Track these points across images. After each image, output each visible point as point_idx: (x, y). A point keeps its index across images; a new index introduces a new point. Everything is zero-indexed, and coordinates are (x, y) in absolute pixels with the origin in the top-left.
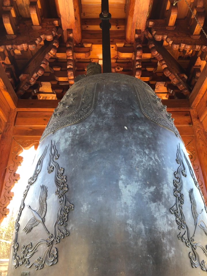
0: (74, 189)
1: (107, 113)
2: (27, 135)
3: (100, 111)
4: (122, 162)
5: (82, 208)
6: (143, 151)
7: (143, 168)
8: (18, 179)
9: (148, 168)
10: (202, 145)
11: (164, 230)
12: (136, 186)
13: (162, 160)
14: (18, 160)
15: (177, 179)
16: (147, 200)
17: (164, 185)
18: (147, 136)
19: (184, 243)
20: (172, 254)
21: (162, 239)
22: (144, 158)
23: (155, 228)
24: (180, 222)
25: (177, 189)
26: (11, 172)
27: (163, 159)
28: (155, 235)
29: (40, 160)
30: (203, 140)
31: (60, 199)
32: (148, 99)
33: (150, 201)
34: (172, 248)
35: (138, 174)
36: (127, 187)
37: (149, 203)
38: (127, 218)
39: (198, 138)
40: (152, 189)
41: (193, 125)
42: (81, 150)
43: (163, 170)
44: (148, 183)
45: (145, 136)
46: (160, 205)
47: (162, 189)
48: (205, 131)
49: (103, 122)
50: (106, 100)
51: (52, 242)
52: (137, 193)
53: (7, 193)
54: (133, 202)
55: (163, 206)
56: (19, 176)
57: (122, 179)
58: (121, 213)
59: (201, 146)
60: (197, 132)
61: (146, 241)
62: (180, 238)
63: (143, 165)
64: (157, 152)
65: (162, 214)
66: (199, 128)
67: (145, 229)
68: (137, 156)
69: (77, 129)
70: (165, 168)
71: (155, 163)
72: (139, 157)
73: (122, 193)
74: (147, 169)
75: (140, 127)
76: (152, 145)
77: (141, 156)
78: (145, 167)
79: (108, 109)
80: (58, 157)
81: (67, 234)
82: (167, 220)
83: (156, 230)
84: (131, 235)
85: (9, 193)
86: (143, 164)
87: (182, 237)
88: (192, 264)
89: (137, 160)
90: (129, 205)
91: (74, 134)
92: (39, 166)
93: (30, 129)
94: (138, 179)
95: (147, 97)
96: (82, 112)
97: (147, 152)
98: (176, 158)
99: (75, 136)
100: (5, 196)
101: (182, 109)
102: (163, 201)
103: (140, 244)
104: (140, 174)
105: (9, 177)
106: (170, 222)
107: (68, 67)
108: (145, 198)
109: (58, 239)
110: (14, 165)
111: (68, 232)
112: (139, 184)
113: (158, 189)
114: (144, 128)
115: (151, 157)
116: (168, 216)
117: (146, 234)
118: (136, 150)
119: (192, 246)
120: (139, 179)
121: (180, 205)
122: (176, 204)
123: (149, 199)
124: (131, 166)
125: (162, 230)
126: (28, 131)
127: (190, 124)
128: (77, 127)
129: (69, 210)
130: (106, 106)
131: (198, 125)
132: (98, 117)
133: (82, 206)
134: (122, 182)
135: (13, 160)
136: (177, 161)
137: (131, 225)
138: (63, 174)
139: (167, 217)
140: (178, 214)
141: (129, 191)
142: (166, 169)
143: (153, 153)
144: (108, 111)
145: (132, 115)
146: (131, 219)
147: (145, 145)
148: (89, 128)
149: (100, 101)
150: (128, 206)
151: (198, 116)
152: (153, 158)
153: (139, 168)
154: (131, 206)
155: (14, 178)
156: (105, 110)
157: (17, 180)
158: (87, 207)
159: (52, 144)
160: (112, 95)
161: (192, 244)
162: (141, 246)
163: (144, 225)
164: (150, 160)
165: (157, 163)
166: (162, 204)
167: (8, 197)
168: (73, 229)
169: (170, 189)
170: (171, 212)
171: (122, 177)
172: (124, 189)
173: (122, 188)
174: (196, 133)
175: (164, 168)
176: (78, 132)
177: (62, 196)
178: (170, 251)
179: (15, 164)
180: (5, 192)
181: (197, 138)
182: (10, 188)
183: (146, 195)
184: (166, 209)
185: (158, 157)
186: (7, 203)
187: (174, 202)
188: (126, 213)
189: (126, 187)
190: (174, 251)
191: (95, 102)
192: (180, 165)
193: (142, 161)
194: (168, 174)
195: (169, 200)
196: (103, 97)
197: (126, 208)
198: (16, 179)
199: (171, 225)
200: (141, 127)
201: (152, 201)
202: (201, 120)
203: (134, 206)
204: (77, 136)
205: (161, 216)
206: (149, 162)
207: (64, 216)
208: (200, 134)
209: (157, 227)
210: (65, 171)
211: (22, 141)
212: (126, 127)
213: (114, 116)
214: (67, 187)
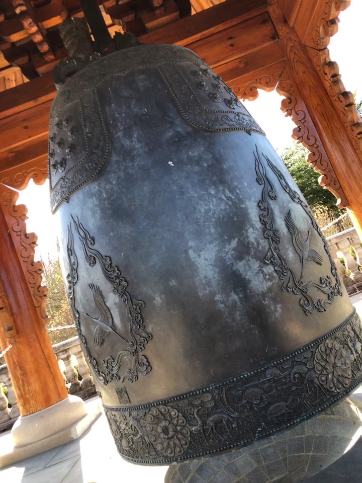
0: (135, 281)
1: (134, 146)
2: (12, 166)
3: (122, 146)
4: (183, 222)
5: (155, 302)
6: (206, 193)
7: (214, 220)
8: (35, 240)
9: (221, 216)
10: (303, 72)
11: (262, 289)
12: (212, 249)
13: (237, 194)
14: (20, 213)
15: (264, 210)
16: (231, 262)
17: (248, 231)
18: (205, 165)
19: (292, 293)
20: (278, 313)
21: (263, 302)
22: (211, 203)
23: (251, 292)
24: (281, 271)
25: (268, 228)
26: (19, 233)
27: (238, 191)
28: (254, 300)
29: (69, 247)
30: (302, 63)
31: (123, 299)
32: (188, 86)
33: (236, 261)
34: (277, 306)
35: (210, 231)
36: (201, 255)
37: (235, 264)
38: (213, 294)
39: (294, 62)
40: (234, 243)
41: (279, 38)
42: (120, 223)
43: (242, 208)
44: (226, 237)
45: (203, 166)
46: (249, 260)
47: (247, 237)
48: (303, 43)
49: (133, 165)
50: (123, 120)
51: (136, 350)
52: (216, 258)
53: (30, 267)
54: (214, 271)
55: (254, 260)
56: (33, 236)
57: (191, 247)
58: (204, 291)
59: (301, 75)
60: (290, 51)
61: (244, 311)
62: (284, 290)
63: (213, 214)
64: (226, 185)
65: (255, 272)
66: (291, 41)
67: (240, 298)
68: (201, 204)
69: (101, 189)
70: (243, 204)
71: (228, 204)
72: (204, 205)
73: (197, 266)
74: (219, 218)
75: (190, 153)
76: (217, 176)
77: (206, 202)
78: (216, 216)
79: (134, 139)
80: (94, 241)
81: (150, 337)
82: (263, 276)
83: (252, 294)
84: (224, 312)
85: (33, 266)
86: (212, 212)
87: (287, 286)
88: (305, 312)
89: (202, 210)
90: (211, 277)
91: (100, 200)
92: (72, 257)
93: (11, 154)
94: (212, 239)
95: (186, 84)
96: (95, 155)
97: (213, 192)
98: (257, 177)
99: (102, 202)
100: (29, 271)
101: (253, 14)
102: (252, 254)
103: (238, 318)
104: (213, 230)
105: (21, 243)
106: (267, 277)
107: (18, 11)
108: (228, 259)
109: (141, 345)
110: (18, 222)
111: (150, 335)
112: (214, 244)
113: (242, 239)
114: (198, 152)
115: (220, 196)
116: (264, 269)
117: (241, 303)
118: (196, 195)
119: (302, 291)
120: (213, 237)
121: (275, 247)
122: (270, 248)
123: (233, 259)
124: (197, 223)
125: (260, 291)
126: (9, 157)
127: (273, 38)
128: (99, 186)
129: (139, 309)
130: (128, 132)
131: (288, 36)
132: (124, 159)
133: (154, 299)
134: (192, 250)
135: (11, 215)
136: (258, 182)
137: (220, 301)
138: (111, 264)
139: (263, 272)
140: (276, 261)
141: (206, 259)
142: (246, 205)
143: (221, 188)
144: (134, 143)
145: (172, 135)
146: (219, 293)
147: (207, 182)
148: (118, 183)
149: (115, 126)
150: (210, 279)
151: (284, 16)
152: (224, 197)
153: (208, 222)
154: (213, 278)
155: (28, 241)
156: (130, 142)
157: (34, 243)
158: (161, 299)
159: (74, 221)
160: (129, 107)
161: (300, 288)
162: (241, 320)
163: (237, 294)
164: (220, 203)
165: (230, 203)
166: (252, 258)
167: (36, 272)
168: (155, 329)
169: (257, 232)
170: (266, 263)
171: (191, 244)
172: (197, 259)
173: (195, 259)
174: (288, 53)
175: (242, 206)
176: (104, 194)
177: (124, 293)
178: (276, 311)
179: (17, 220)
180: (27, 266)
181: (292, 60)
182: (31, 257)
183: (229, 256)
184: (258, 262)
185: (230, 191)
186: (37, 279)
187: (267, 248)
188: (210, 288)
189: (199, 255)
190: (280, 308)
191: (108, 130)
192: (263, 186)
193: (210, 210)
194: (250, 211)
195: (259, 248)
196: (117, 116)
197: (209, 283)
198: (32, 241)
199: (271, 279)
200: (192, 152)
201: (238, 260)
202: (291, 24)
203: (218, 276)
204: (106, 202)
205: (254, 273)
206: (220, 206)
207: (138, 318)
208: (295, 53)
209: (253, 290)
210: (113, 260)
211: (8, 179)
212: (170, 163)
213: (147, 149)
214: (125, 281)
